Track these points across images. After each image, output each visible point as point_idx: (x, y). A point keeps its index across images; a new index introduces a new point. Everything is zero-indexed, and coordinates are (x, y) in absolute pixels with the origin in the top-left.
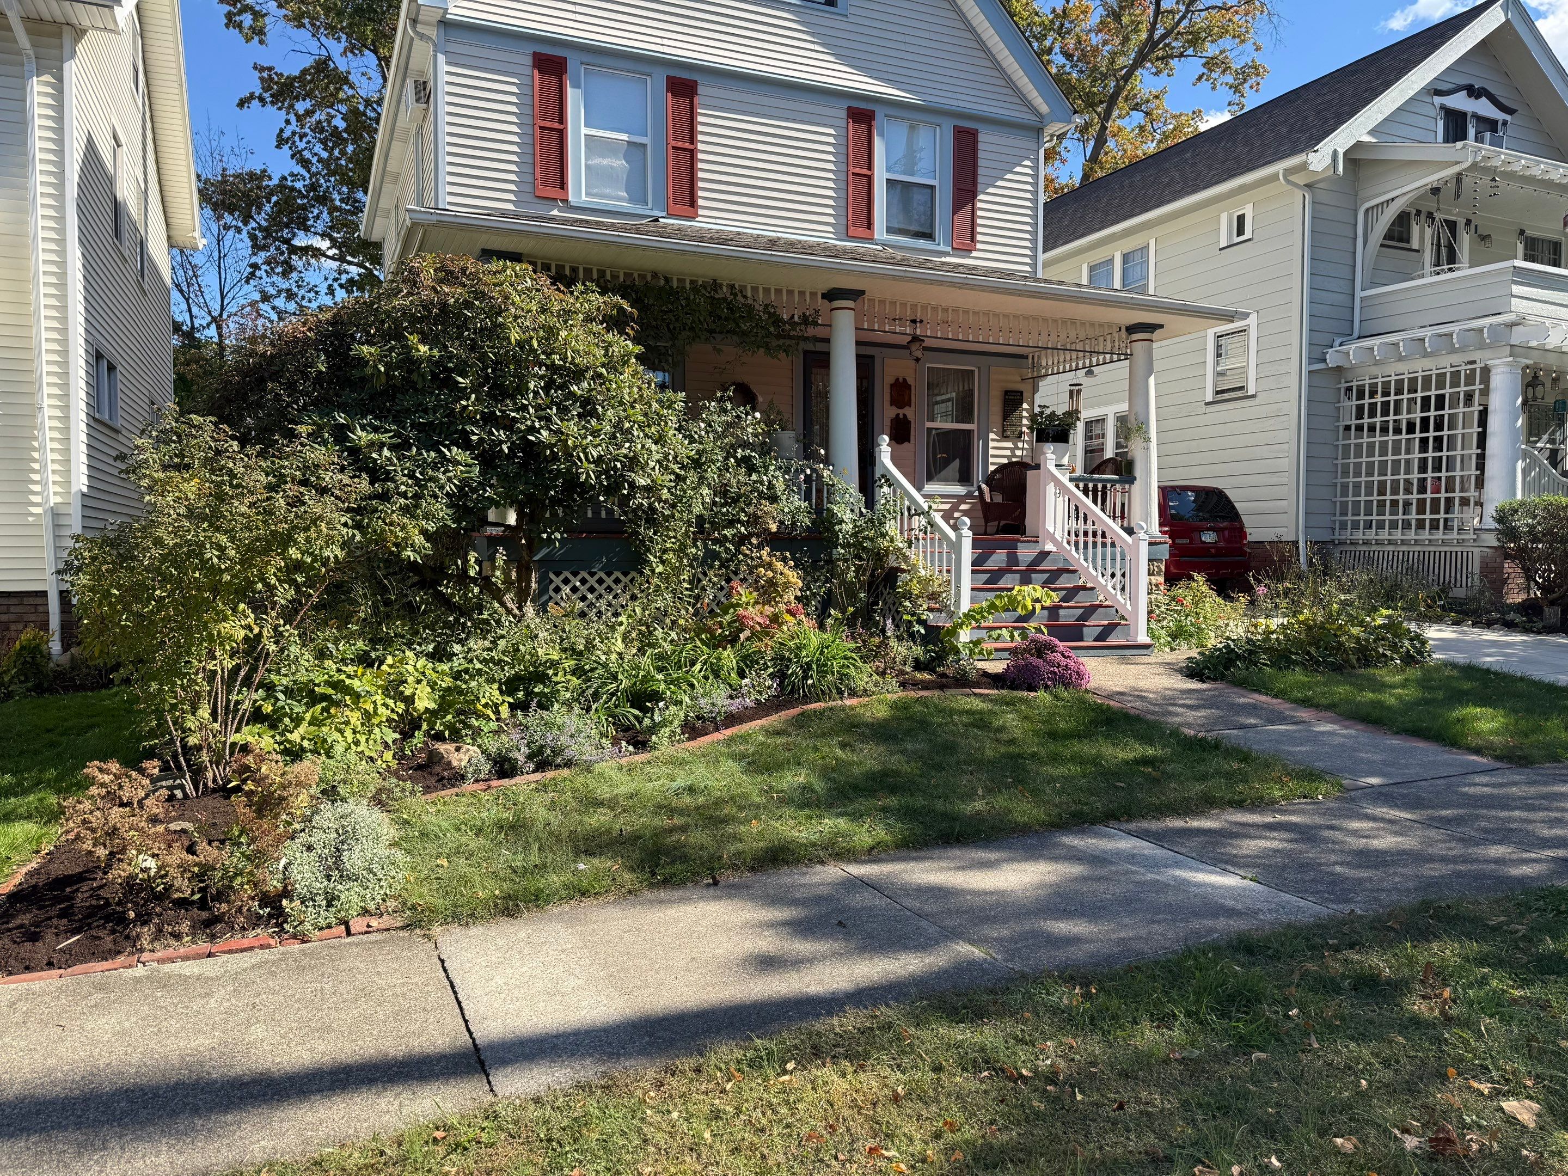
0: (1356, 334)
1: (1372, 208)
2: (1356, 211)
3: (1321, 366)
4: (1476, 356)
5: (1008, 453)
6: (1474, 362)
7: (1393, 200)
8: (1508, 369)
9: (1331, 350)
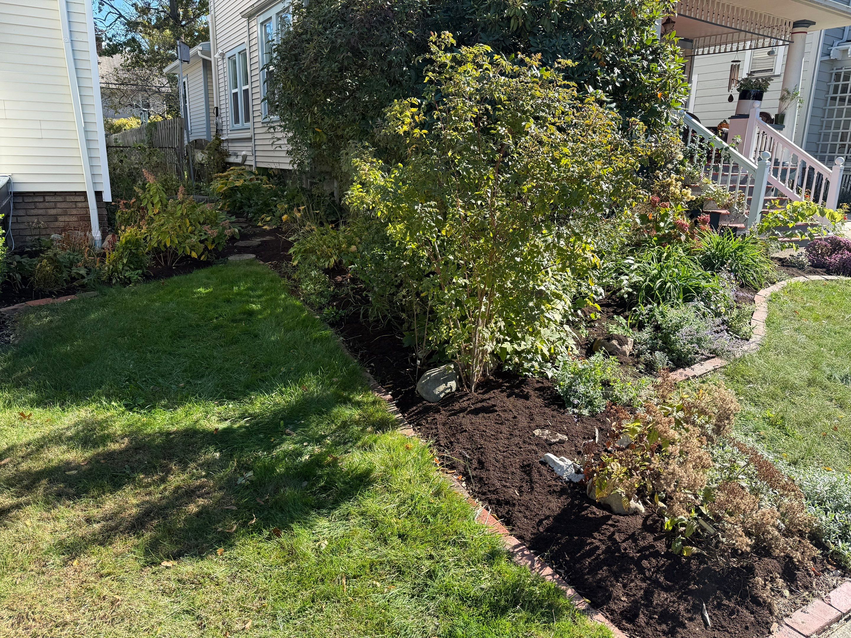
0: (845, 39)
3: (827, 58)
9: (833, 48)
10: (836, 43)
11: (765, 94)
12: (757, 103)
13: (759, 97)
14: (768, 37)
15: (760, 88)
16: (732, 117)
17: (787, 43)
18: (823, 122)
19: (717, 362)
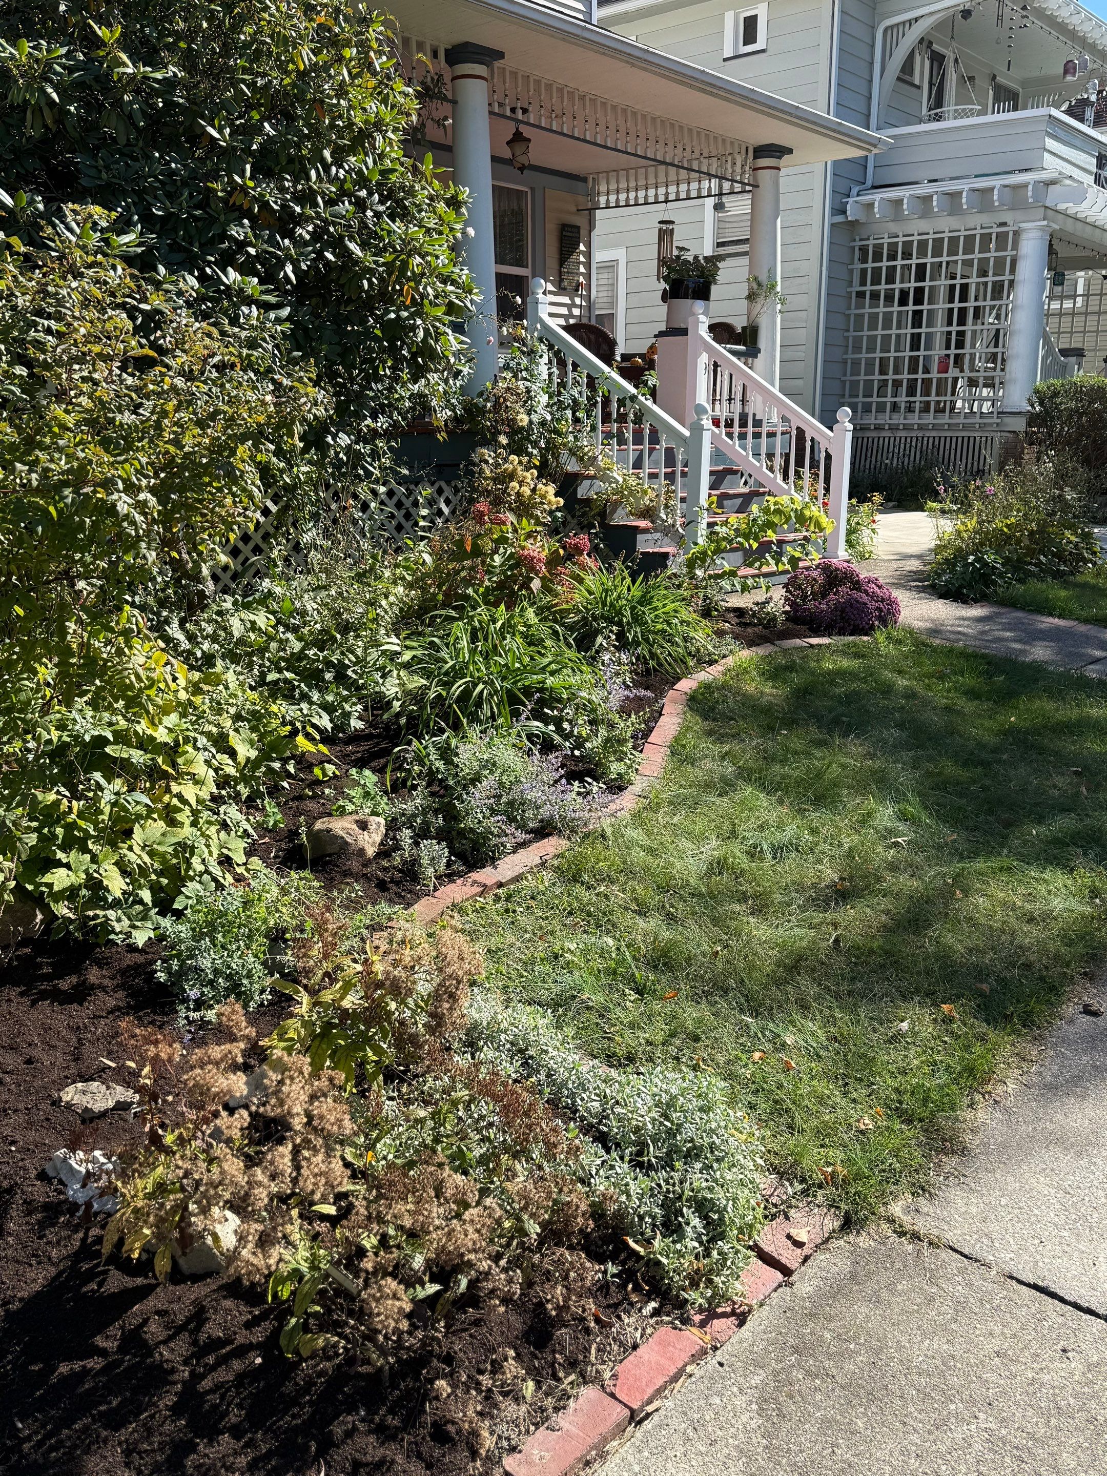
0: (869, 183)
1: (892, 27)
2: (873, 28)
3: (840, 219)
4: (1007, 217)
5: (564, 311)
6: (1004, 224)
7: (916, 20)
8: (1039, 234)
9: (851, 200)
10: (855, 191)
11: (714, 288)
12: (699, 306)
13: (703, 293)
14: (716, 176)
15: (702, 275)
16: (661, 334)
17: (748, 188)
18: (847, 338)
19: (551, 846)
